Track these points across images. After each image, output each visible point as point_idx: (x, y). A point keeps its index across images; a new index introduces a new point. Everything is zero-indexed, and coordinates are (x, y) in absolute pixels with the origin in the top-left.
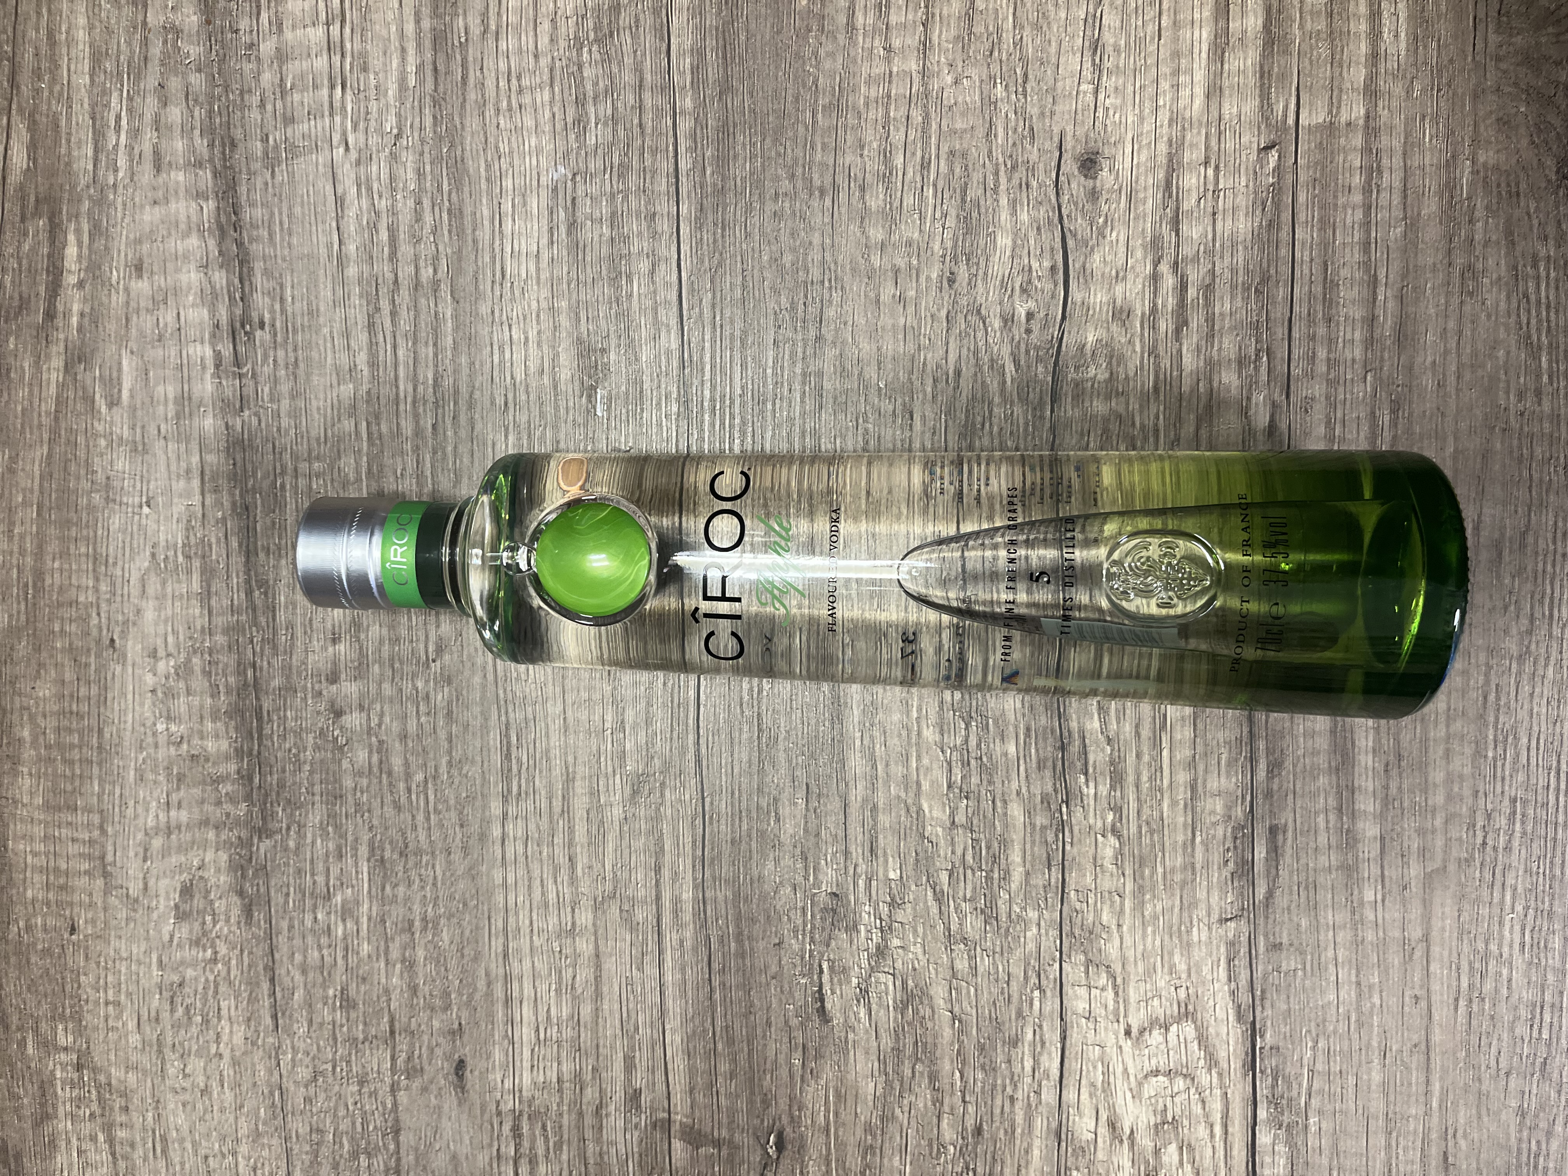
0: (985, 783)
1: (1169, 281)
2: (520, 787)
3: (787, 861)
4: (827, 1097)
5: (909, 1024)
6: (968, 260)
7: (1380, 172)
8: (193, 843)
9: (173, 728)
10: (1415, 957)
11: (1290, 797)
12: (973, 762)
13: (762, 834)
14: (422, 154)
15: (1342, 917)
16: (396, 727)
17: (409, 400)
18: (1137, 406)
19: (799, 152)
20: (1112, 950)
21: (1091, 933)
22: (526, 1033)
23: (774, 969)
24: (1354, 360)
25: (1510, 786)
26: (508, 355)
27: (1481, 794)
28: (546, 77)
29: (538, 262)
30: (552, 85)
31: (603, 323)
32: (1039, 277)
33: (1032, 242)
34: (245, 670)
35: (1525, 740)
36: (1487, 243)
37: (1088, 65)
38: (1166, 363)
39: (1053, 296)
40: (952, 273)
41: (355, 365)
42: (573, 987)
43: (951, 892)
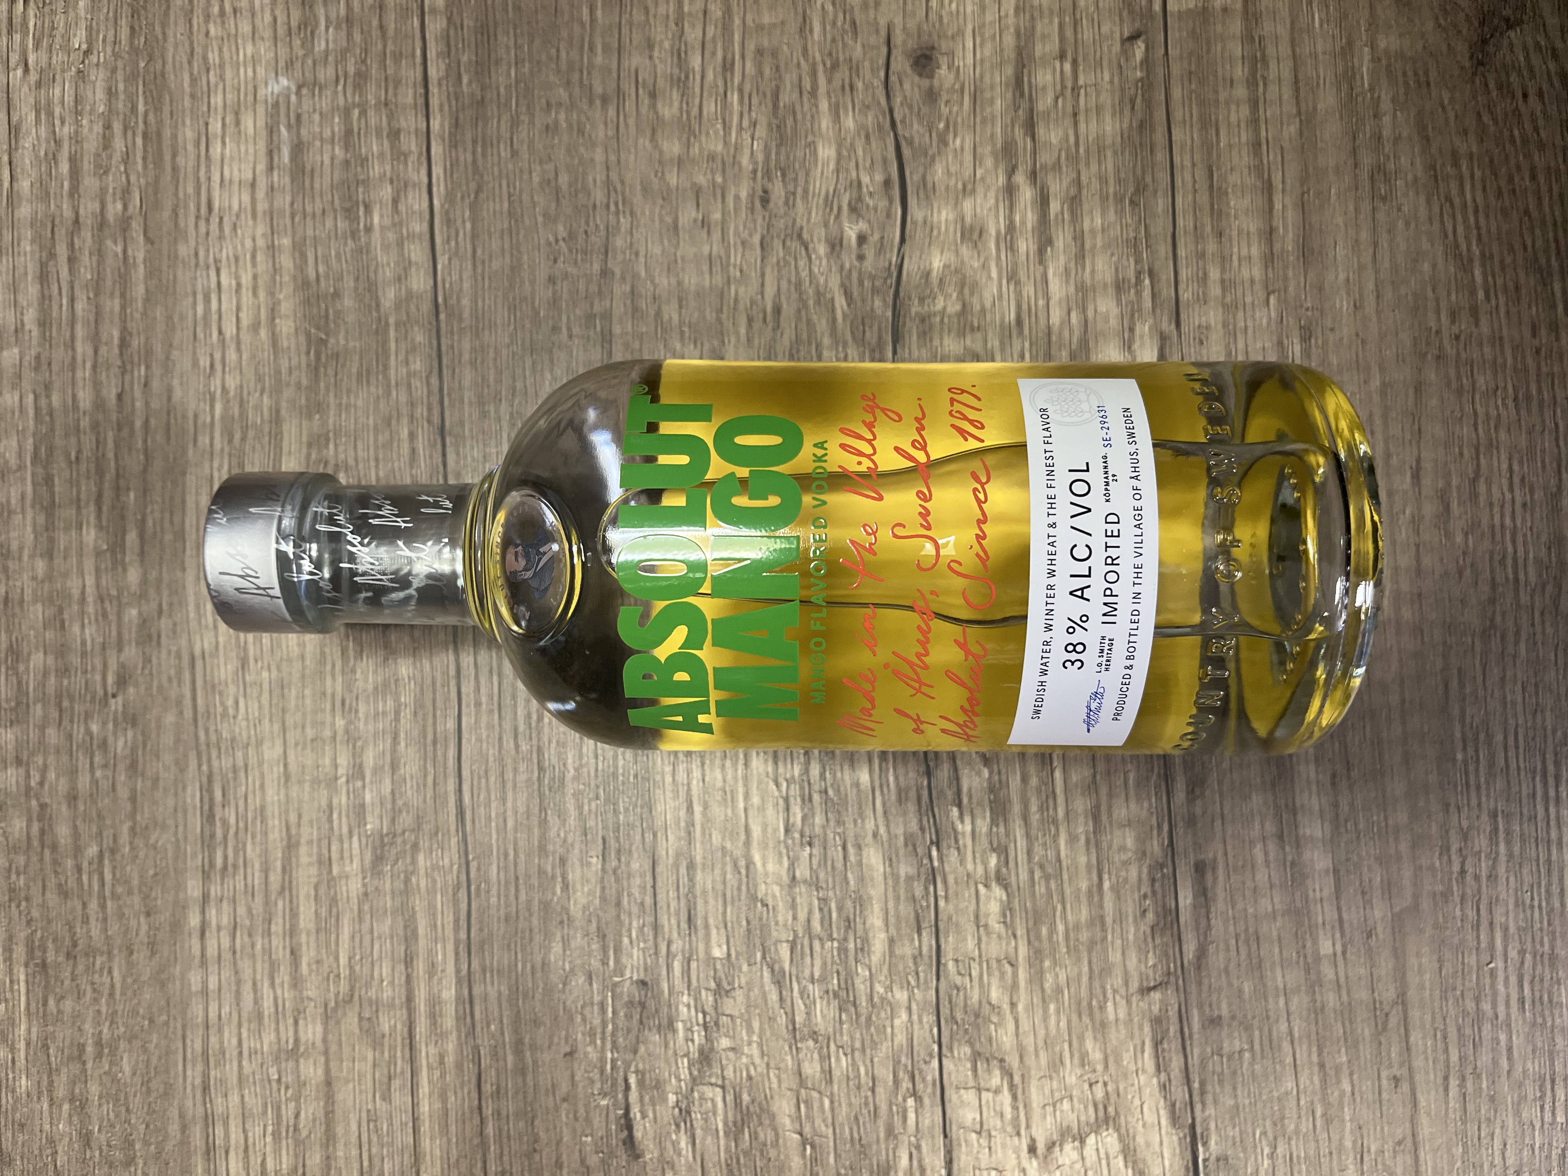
0: (832, 823)
1: (1026, 194)
2: (226, 857)
5: (746, 1154)
6: (784, 175)
7: (1264, 59)
10: (1390, 1025)
11: (1218, 823)
12: (816, 797)
13: (546, 906)
14: (115, 71)
15: (1294, 977)
16: (63, 786)
17: (88, 365)
18: (997, 343)
19: (574, 54)
20: (1005, 1038)
21: (977, 1016)
23: (565, 1087)
24: (1252, 281)
25: (1488, 796)
26: (214, 305)
27: (1452, 809)
29: (253, 192)
31: (335, 263)
32: (871, 194)
33: (860, 152)
35: (1499, 738)
36: (1397, 140)
38: (1029, 290)
39: (889, 215)
40: (765, 192)
41: (23, 325)
42: (296, 1129)
43: (794, 972)
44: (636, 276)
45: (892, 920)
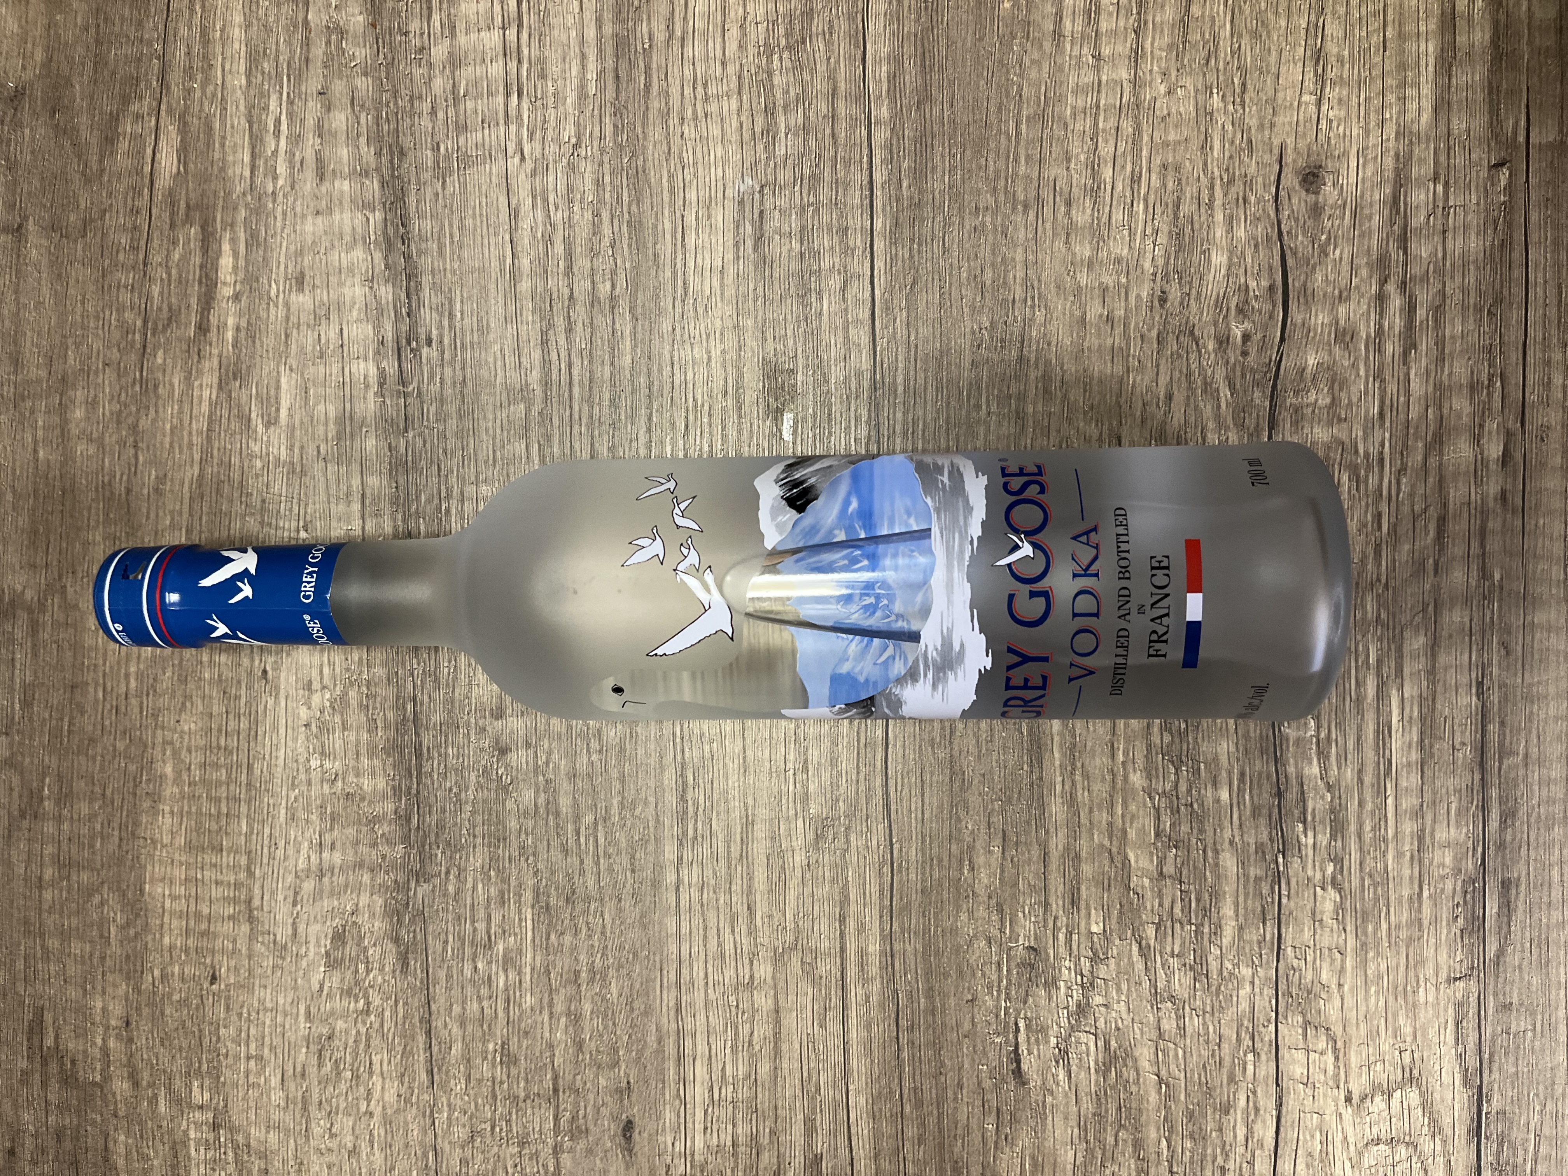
0: (1195, 831)
1: (1396, 302)
2: (696, 829)
3: (981, 912)
4: (1022, 1165)
5: (1112, 1088)
6: (1180, 278)
8: (347, 886)
9: (328, 765)
11: (1524, 849)
12: (1182, 808)
13: (954, 883)
14: (601, 164)
16: (565, 766)
17: (584, 421)
18: (1360, 433)
19: (1001, 164)
20: (1332, 1011)
21: (1309, 993)
22: (700, 1093)
23: (967, 1026)
26: (690, 375)
28: (734, 85)
29: (722, 279)
30: (739, 93)
31: (791, 342)
32: (1257, 298)
33: (1249, 260)
34: (404, 704)
37: (1310, 75)
38: (1392, 388)
39: (1271, 317)
40: (1163, 292)
41: (527, 385)
42: (750, 1044)
43: (1158, 947)
44: (1048, 363)
45: (1241, 911)
